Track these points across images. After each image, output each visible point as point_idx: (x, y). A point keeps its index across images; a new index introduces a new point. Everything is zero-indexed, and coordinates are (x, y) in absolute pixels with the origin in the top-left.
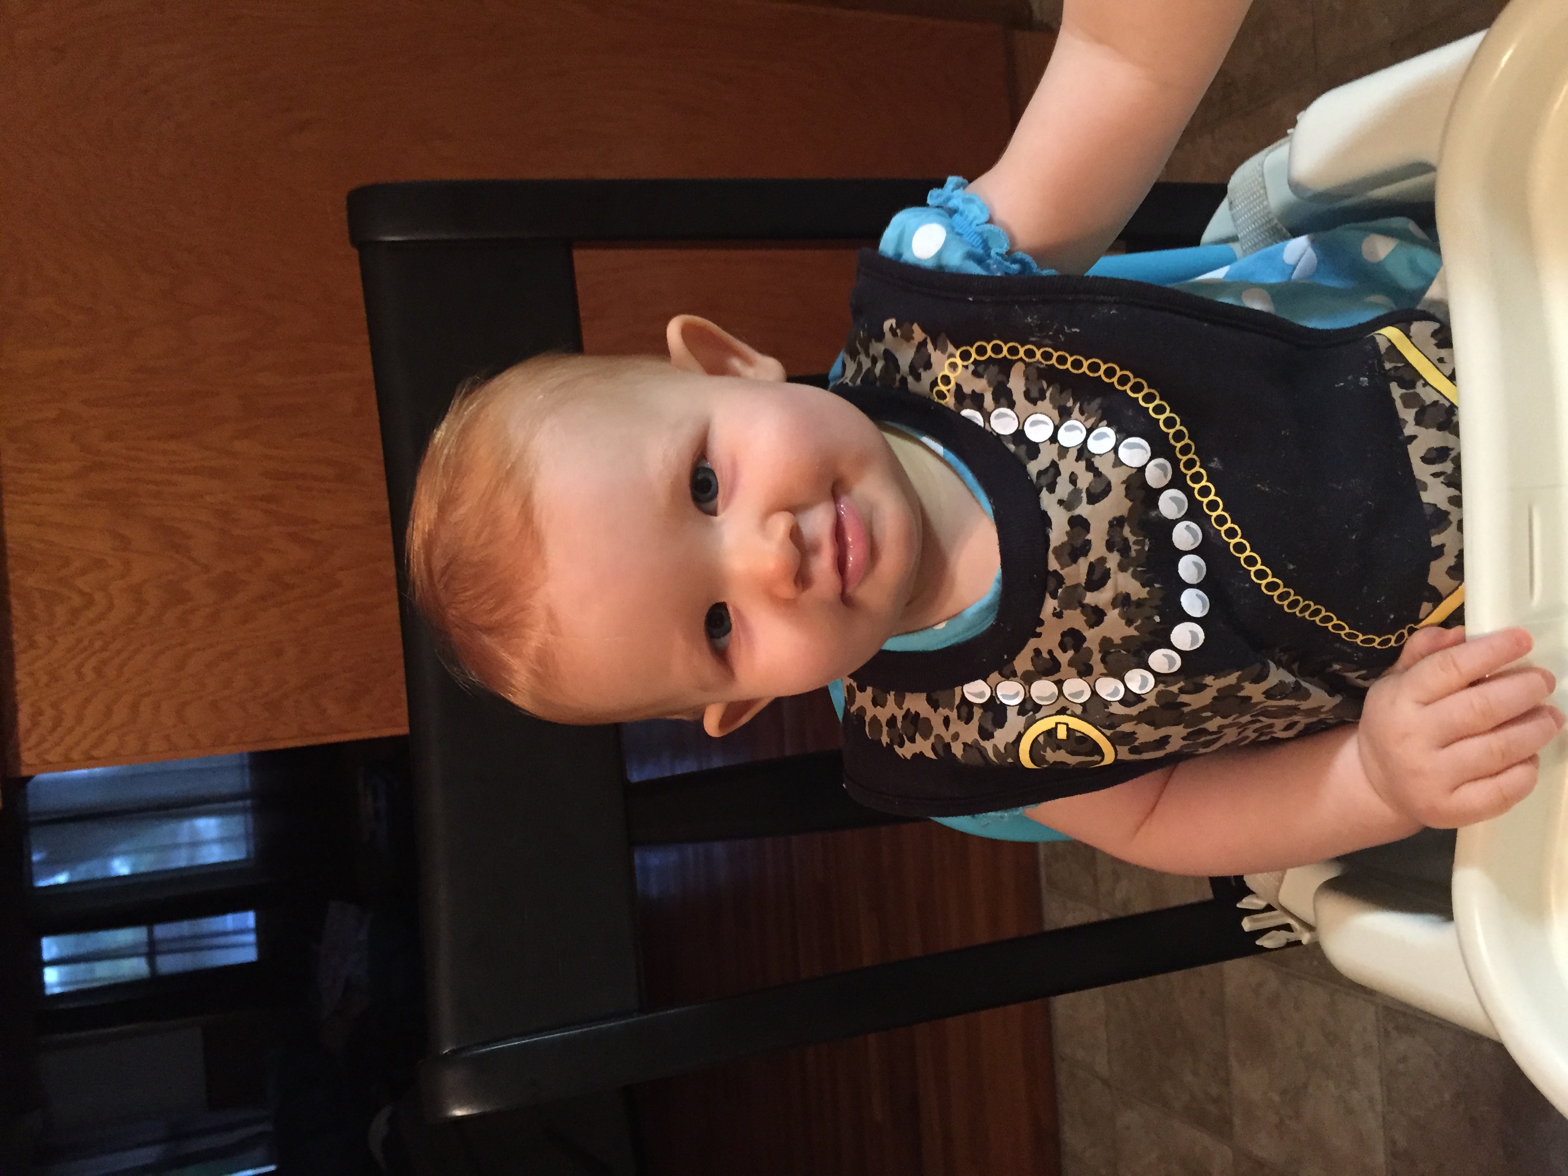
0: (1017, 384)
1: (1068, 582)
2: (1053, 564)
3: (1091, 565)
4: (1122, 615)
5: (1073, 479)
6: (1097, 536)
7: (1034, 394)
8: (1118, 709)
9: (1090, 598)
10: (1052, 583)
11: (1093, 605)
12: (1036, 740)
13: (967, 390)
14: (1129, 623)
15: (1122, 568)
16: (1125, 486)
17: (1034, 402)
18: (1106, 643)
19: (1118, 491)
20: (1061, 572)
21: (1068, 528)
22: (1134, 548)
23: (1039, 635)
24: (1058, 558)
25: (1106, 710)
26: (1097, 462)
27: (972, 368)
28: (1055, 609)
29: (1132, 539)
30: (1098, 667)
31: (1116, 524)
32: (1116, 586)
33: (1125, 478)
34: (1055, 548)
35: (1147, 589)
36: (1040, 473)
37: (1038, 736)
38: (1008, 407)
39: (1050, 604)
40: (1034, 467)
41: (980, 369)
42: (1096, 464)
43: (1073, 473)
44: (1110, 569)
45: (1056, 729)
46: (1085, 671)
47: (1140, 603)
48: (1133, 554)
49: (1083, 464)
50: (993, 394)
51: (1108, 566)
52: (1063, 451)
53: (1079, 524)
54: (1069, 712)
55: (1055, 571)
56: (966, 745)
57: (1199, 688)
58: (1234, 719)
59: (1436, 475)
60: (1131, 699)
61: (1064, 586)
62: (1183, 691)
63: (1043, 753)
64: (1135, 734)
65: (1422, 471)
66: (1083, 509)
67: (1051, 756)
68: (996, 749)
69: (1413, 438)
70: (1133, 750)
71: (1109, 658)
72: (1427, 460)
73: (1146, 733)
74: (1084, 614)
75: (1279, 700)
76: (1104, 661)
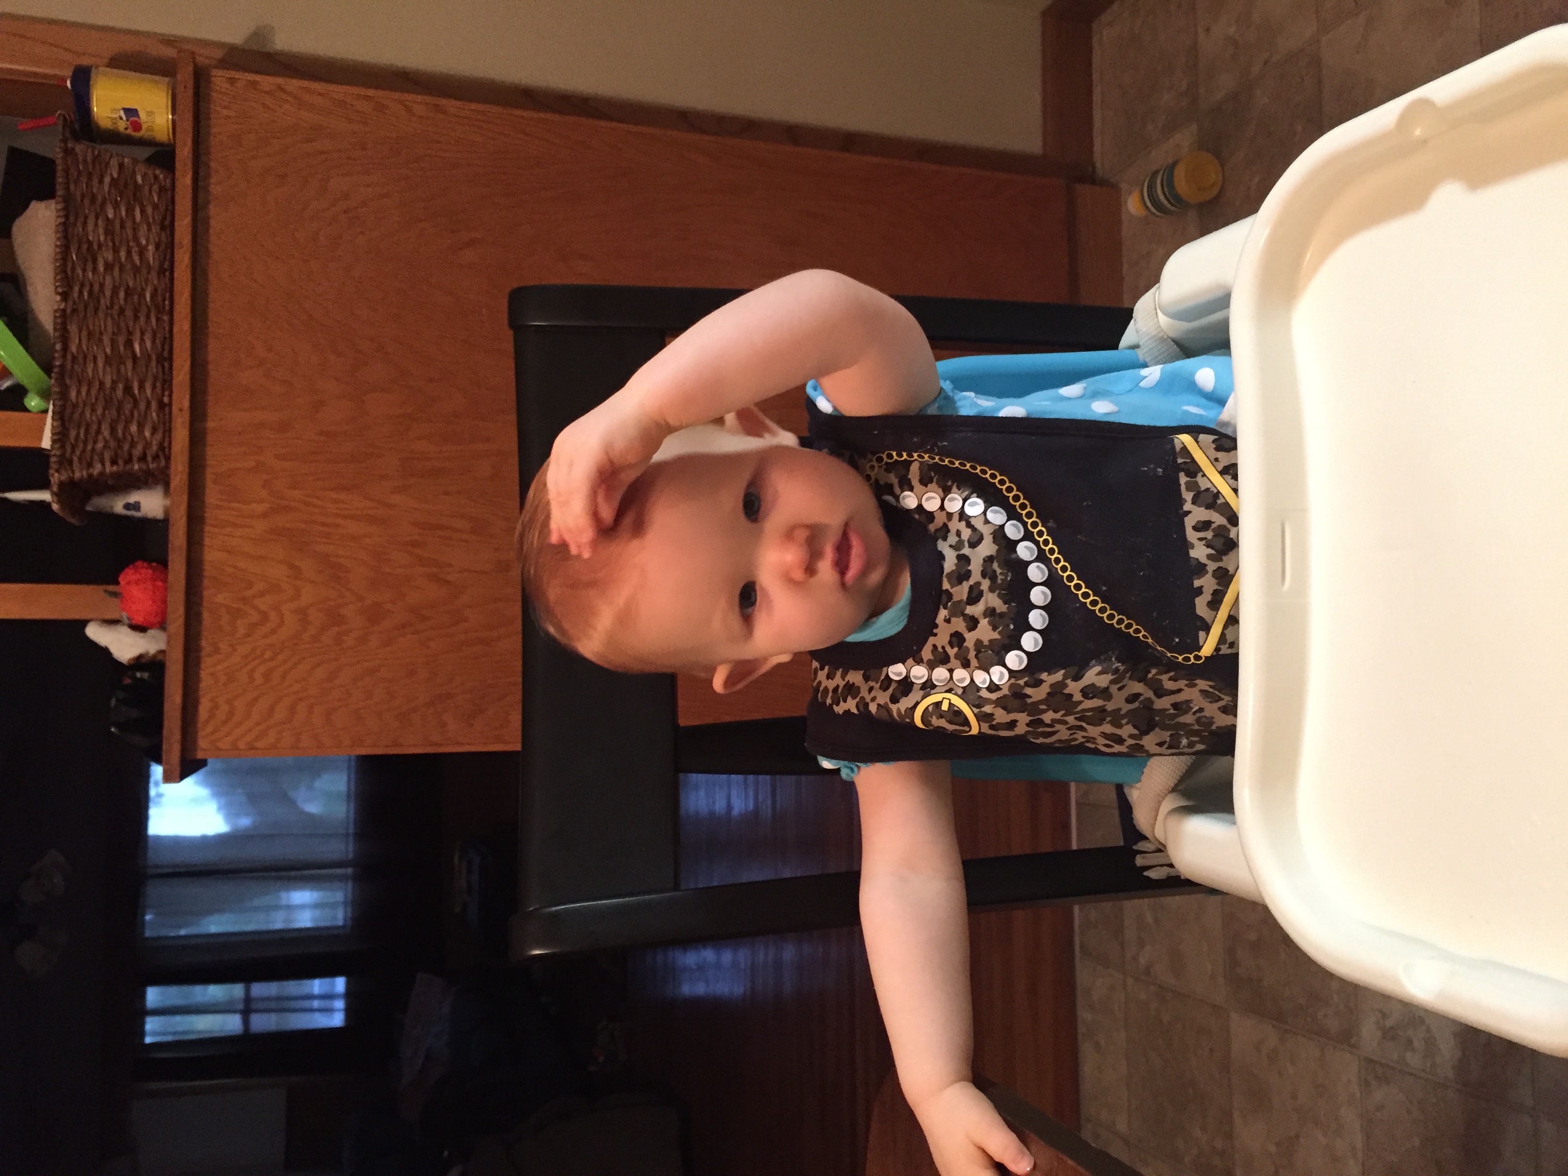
0: (914, 475)
1: (956, 598)
2: (946, 585)
3: (971, 588)
4: (990, 623)
5: (960, 534)
6: (975, 567)
7: (926, 481)
8: (984, 694)
9: (970, 610)
10: (944, 598)
11: (971, 615)
12: (927, 708)
13: (882, 482)
14: (994, 628)
15: (992, 589)
16: (992, 536)
17: (926, 485)
18: (978, 643)
19: (989, 539)
20: (951, 591)
21: (956, 562)
22: (1000, 577)
23: (935, 635)
24: (949, 581)
25: (978, 694)
26: (974, 522)
27: (884, 467)
28: (946, 616)
29: (999, 571)
30: (974, 662)
31: (989, 560)
32: (987, 602)
33: (992, 531)
34: (948, 574)
35: (1007, 606)
36: (936, 531)
37: (929, 706)
38: (910, 491)
39: (943, 613)
40: (932, 527)
41: (890, 467)
43: (957, 529)
44: (983, 591)
45: (941, 702)
46: (966, 665)
47: (1002, 615)
48: (999, 581)
49: (963, 523)
50: (899, 483)
51: (982, 588)
52: (950, 516)
53: (964, 560)
54: (953, 692)
55: (947, 590)
56: (879, 705)
57: (1038, 683)
58: (1062, 716)
59: (1200, 539)
60: (993, 687)
61: (952, 601)
62: (1027, 684)
63: (930, 719)
64: (992, 715)
65: (1192, 535)
66: (966, 551)
67: (936, 722)
68: (899, 710)
69: (1188, 513)
70: (992, 727)
71: (980, 655)
72: (1195, 528)
73: (1001, 716)
74: (964, 620)
75: (1091, 698)
76: (976, 656)
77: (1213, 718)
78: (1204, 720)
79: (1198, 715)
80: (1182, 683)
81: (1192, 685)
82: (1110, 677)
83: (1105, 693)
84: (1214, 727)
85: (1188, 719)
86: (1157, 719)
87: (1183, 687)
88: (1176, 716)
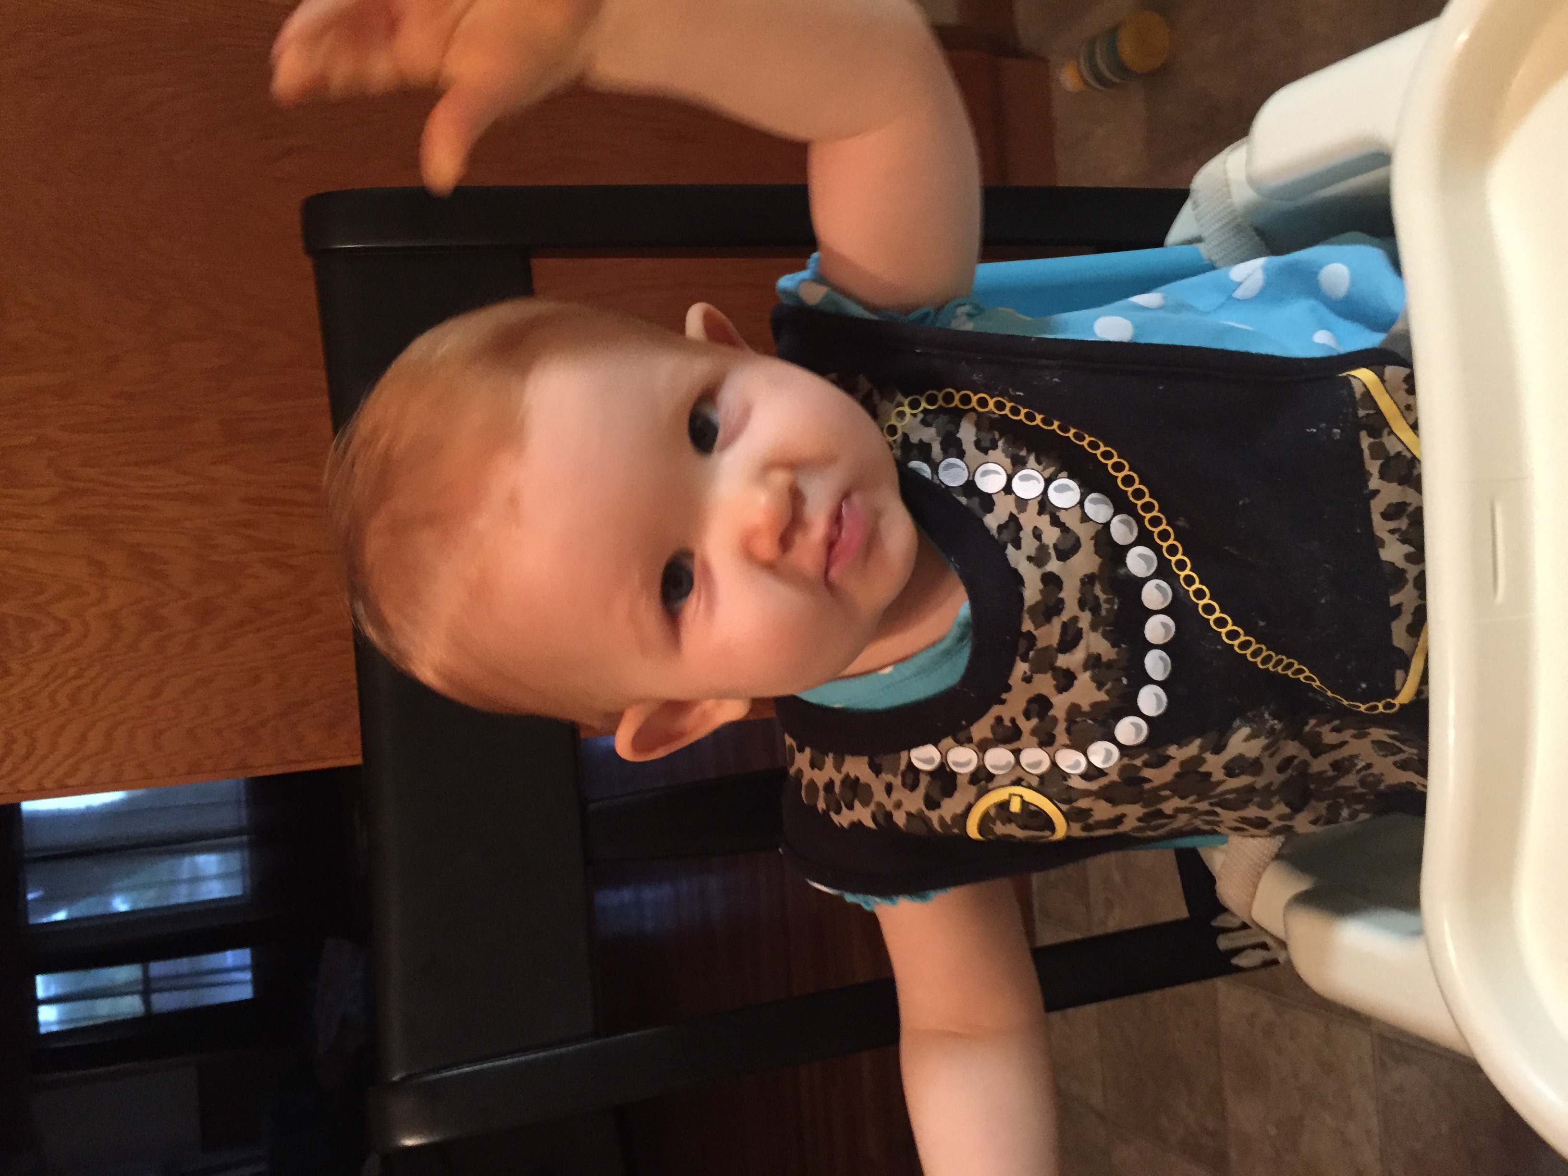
0: (967, 433)
1: (1040, 644)
2: (1027, 625)
3: (1065, 625)
4: (1093, 678)
5: (1037, 534)
6: (1070, 594)
7: (986, 443)
8: (1077, 782)
9: (1063, 661)
10: (1023, 644)
11: (1064, 667)
12: (986, 813)
13: (914, 439)
14: (1100, 686)
15: (1094, 627)
16: (1093, 542)
17: (985, 451)
19: (1087, 546)
20: (1035, 633)
21: (1041, 586)
22: (1105, 606)
23: (1003, 702)
24: (1031, 618)
25: (1064, 782)
26: (1063, 517)
27: (921, 416)
28: (1025, 673)
29: (1102, 597)
30: (1061, 736)
31: (1088, 581)
32: (1088, 647)
33: (1093, 534)
34: (1030, 608)
35: (1117, 649)
36: (1001, 528)
37: (989, 807)
38: (957, 457)
39: (1021, 668)
40: (992, 521)
41: (929, 418)
42: (1063, 519)
43: (1035, 528)
44: (1082, 629)
45: (1009, 800)
46: (1046, 741)
47: (1110, 664)
48: (1104, 613)
49: (1046, 518)
50: (941, 443)
51: (1080, 625)
52: (1022, 503)
53: (1052, 581)
54: (1025, 784)
55: (1029, 632)
56: (909, 814)
57: (1162, 761)
58: (1191, 803)
59: (1392, 532)
60: (1092, 773)
61: (1035, 648)
62: (1146, 764)
63: (991, 826)
64: (1091, 810)
65: (1381, 527)
66: (1054, 566)
67: (1000, 829)
68: (942, 819)
69: (1376, 492)
70: (1087, 828)
71: (1074, 728)
72: (1386, 516)
73: (1102, 810)
74: (1055, 678)
75: (1237, 776)
76: (1068, 731)
77: (1382, 774)
78: (1371, 779)
79: (1363, 773)
80: (1347, 735)
81: (1361, 736)
82: (1262, 741)
83: (1254, 766)
84: (1382, 787)
85: (1350, 780)
86: (1312, 787)
87: (1348, 738)
88: (1336, 778)
